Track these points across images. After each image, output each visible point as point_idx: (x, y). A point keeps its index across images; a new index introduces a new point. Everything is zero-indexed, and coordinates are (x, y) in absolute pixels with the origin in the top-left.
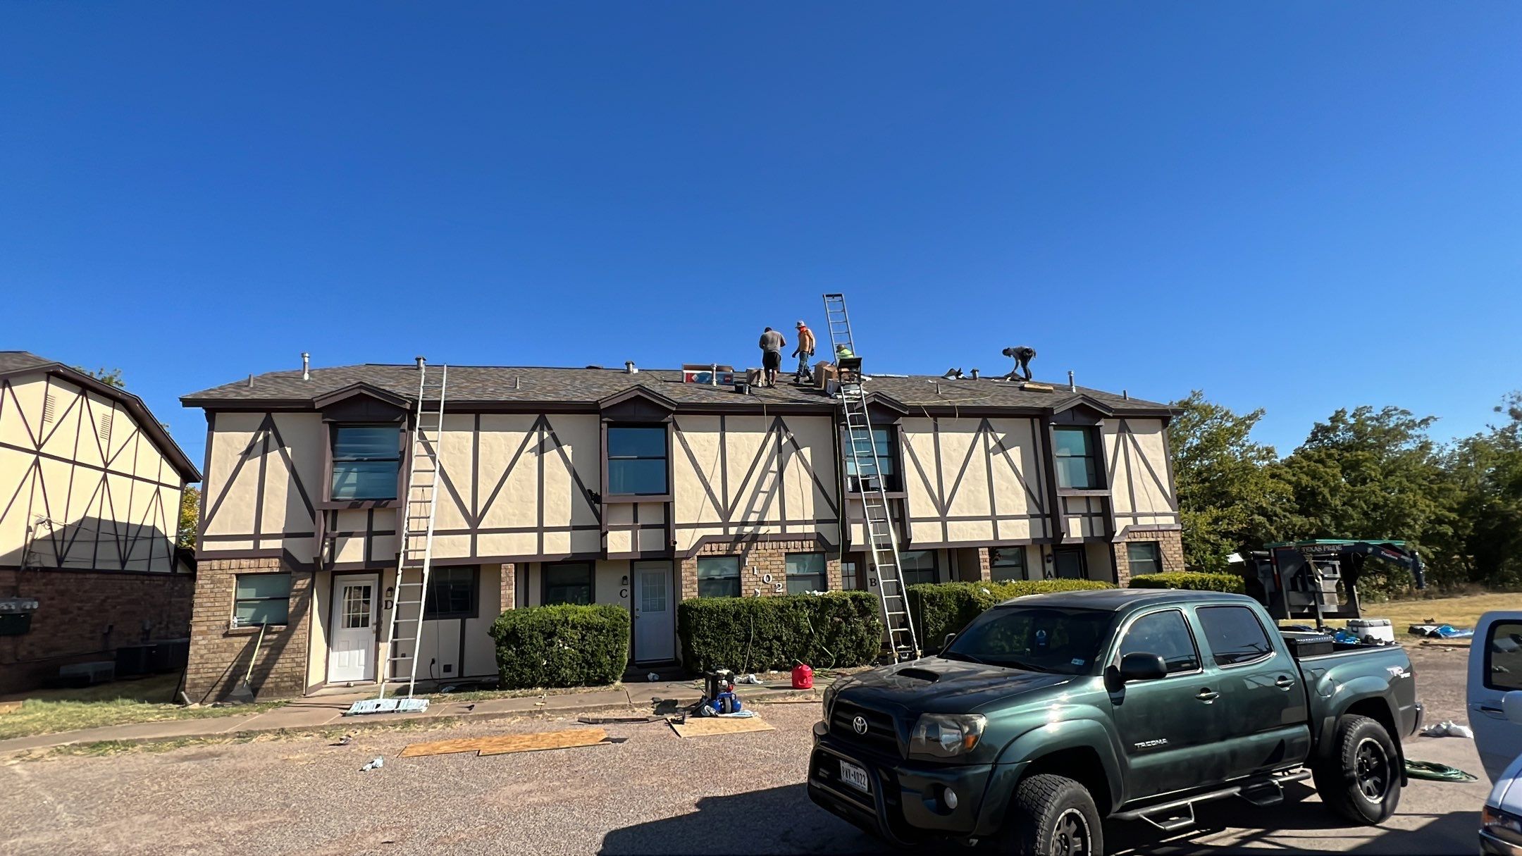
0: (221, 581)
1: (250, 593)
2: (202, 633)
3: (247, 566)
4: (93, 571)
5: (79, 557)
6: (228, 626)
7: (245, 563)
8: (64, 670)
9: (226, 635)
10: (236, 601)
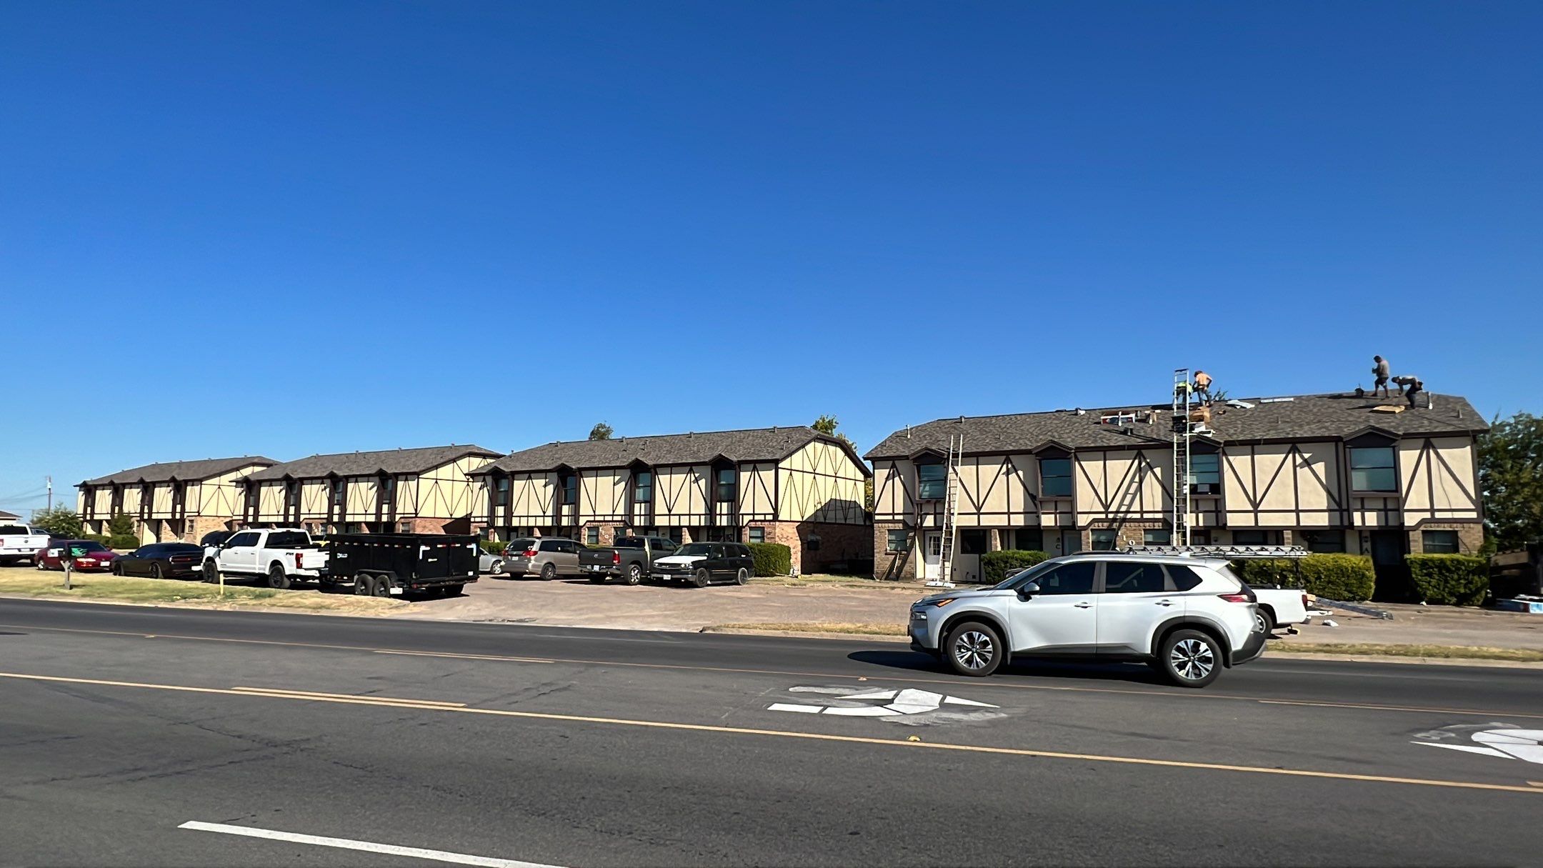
0: (882, 532)
1: (893, 537)
2: (877, 553)
3: (891, 526)
4: (835, 524)
5: (831, 517)
6: (886, 550)
7: (890, 525)
8: (832, 566)
9: (886, 554)
10: (889, 540)
